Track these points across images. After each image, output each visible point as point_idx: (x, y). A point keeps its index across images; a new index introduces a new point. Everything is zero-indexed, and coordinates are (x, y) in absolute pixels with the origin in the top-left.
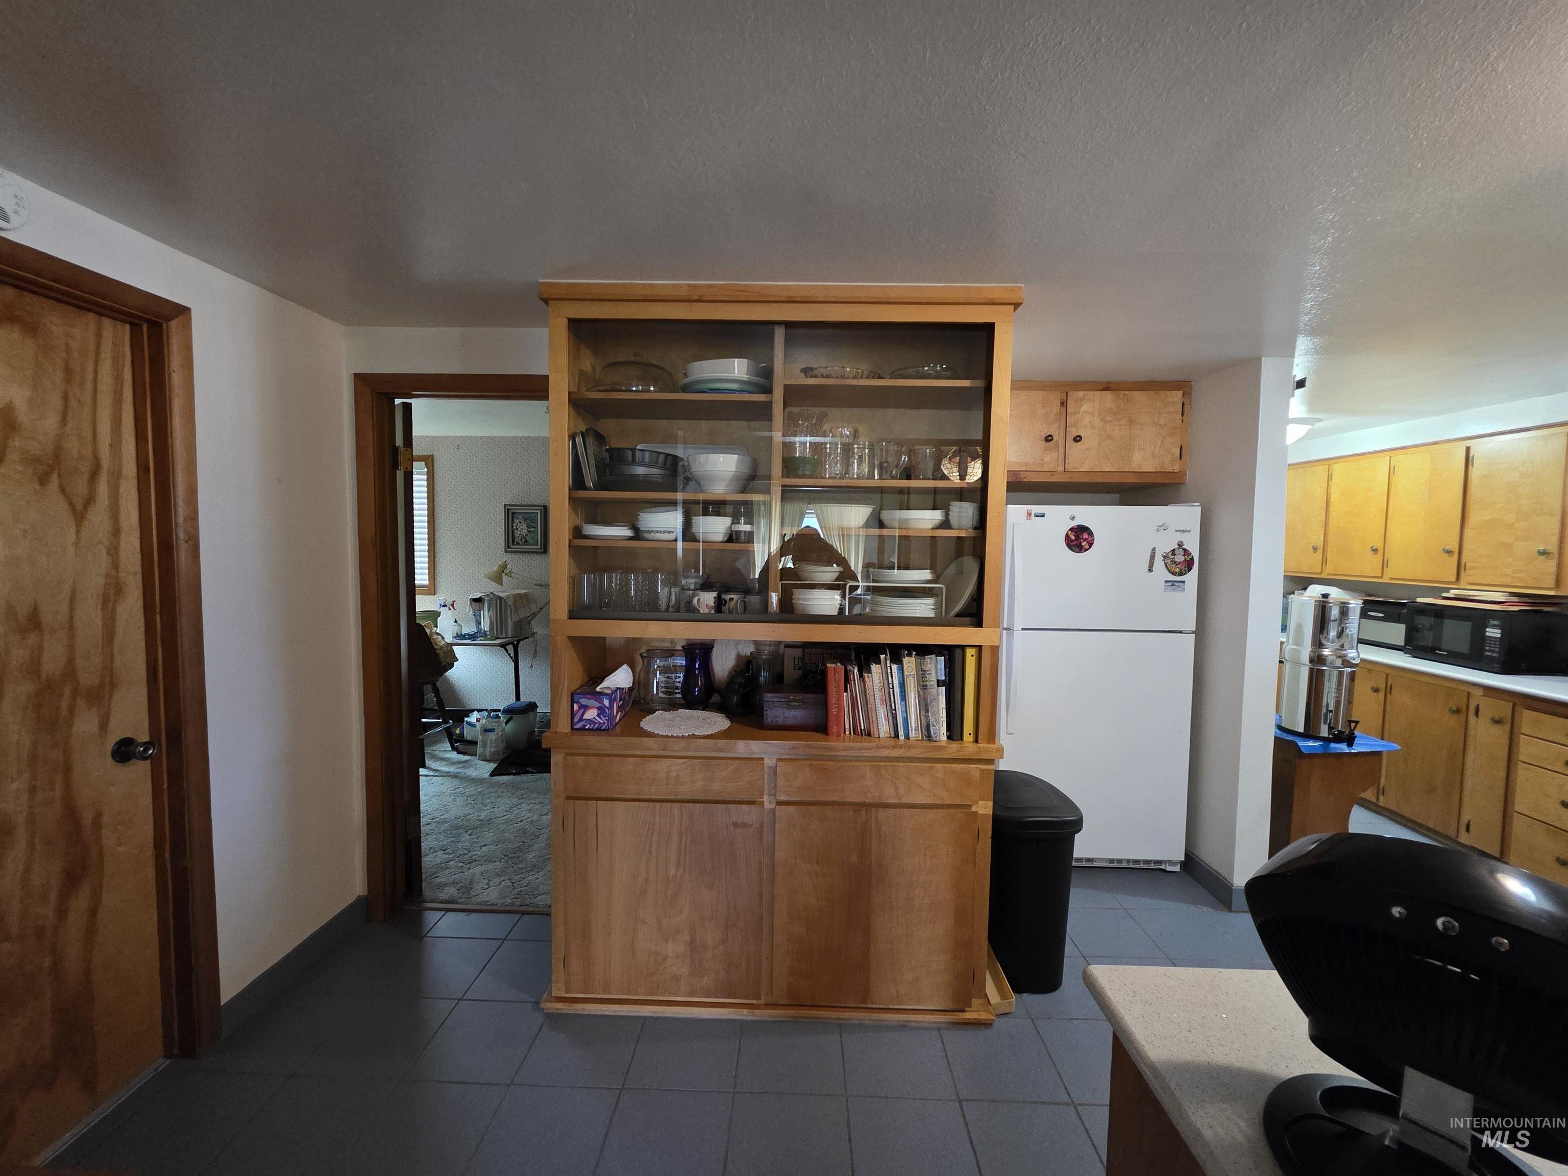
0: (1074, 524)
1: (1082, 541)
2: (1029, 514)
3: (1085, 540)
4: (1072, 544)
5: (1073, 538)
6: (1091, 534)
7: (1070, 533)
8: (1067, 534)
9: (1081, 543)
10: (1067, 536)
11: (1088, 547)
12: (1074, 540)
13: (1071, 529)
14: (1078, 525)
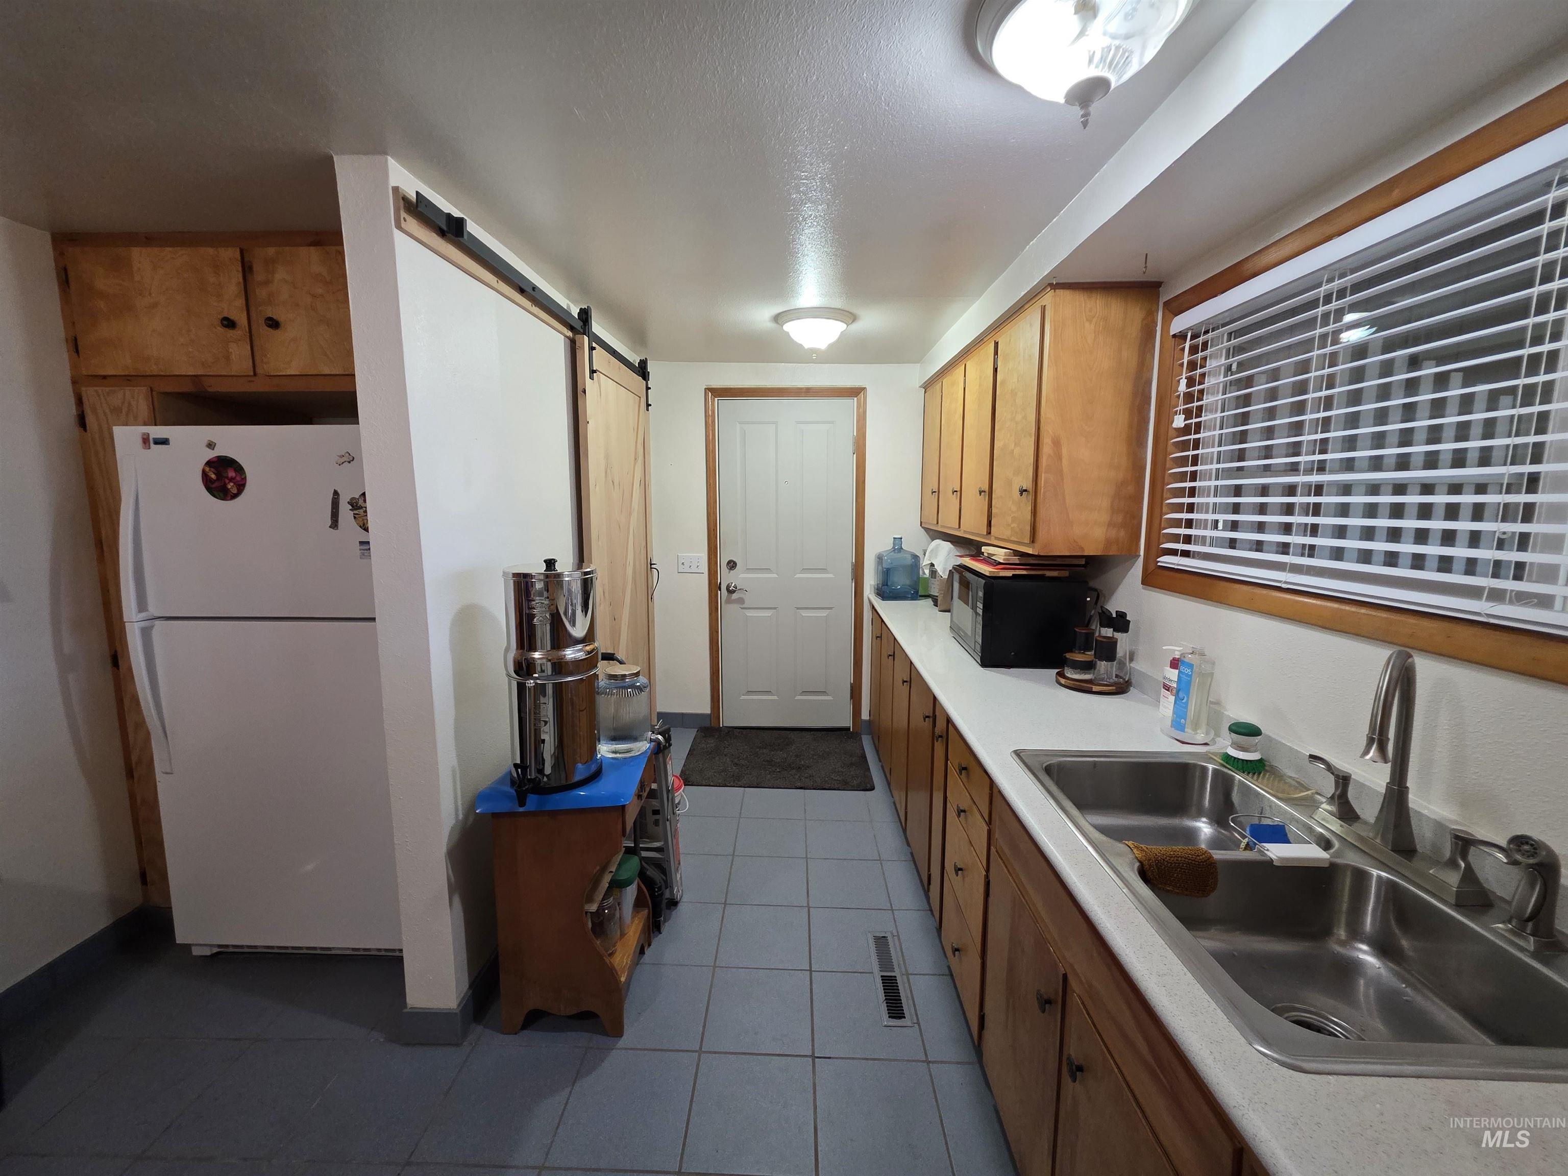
0: (211, 454)
1: (227, 481)
2: (146, 440)
3: (231, 480)
4: (214, 486)
5: (213, 476)
6: (239, 469)
7: (207, 469)
8: (204, 471)
9: (225, 484)
10: (205, 475)
11: (235, 491)
12: (215, 481)
13: (209, 463)
14: (218, 457)
